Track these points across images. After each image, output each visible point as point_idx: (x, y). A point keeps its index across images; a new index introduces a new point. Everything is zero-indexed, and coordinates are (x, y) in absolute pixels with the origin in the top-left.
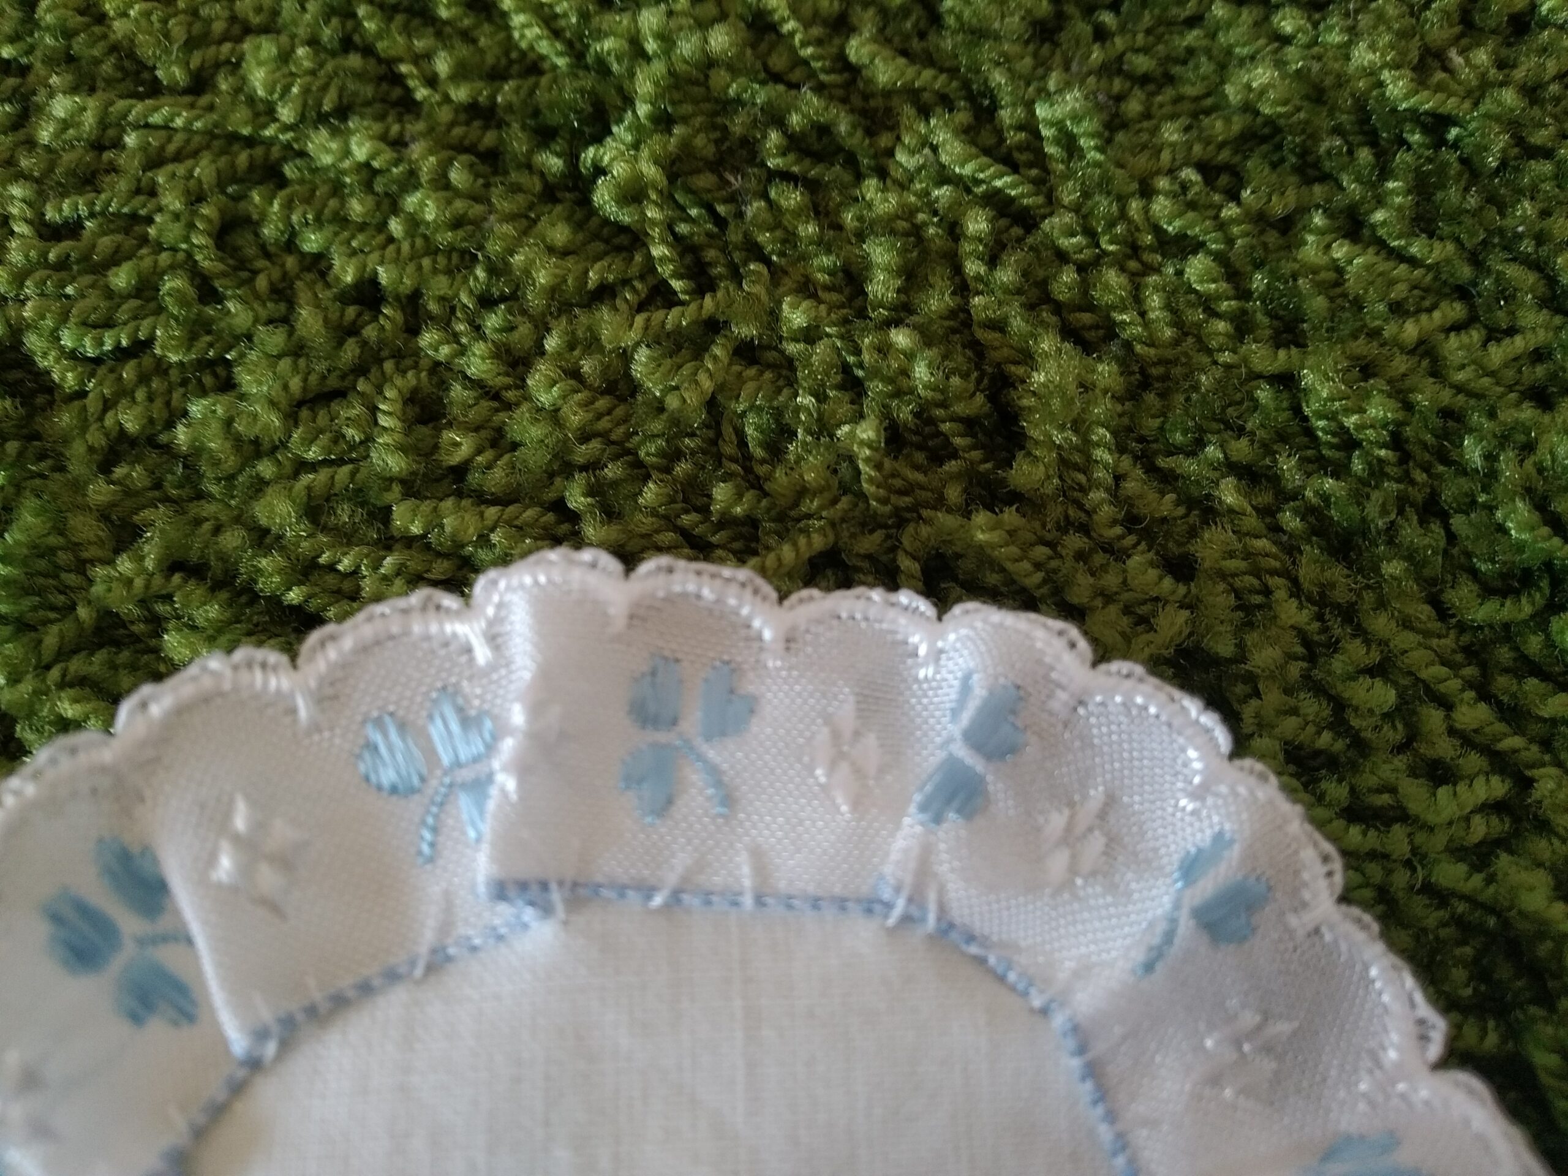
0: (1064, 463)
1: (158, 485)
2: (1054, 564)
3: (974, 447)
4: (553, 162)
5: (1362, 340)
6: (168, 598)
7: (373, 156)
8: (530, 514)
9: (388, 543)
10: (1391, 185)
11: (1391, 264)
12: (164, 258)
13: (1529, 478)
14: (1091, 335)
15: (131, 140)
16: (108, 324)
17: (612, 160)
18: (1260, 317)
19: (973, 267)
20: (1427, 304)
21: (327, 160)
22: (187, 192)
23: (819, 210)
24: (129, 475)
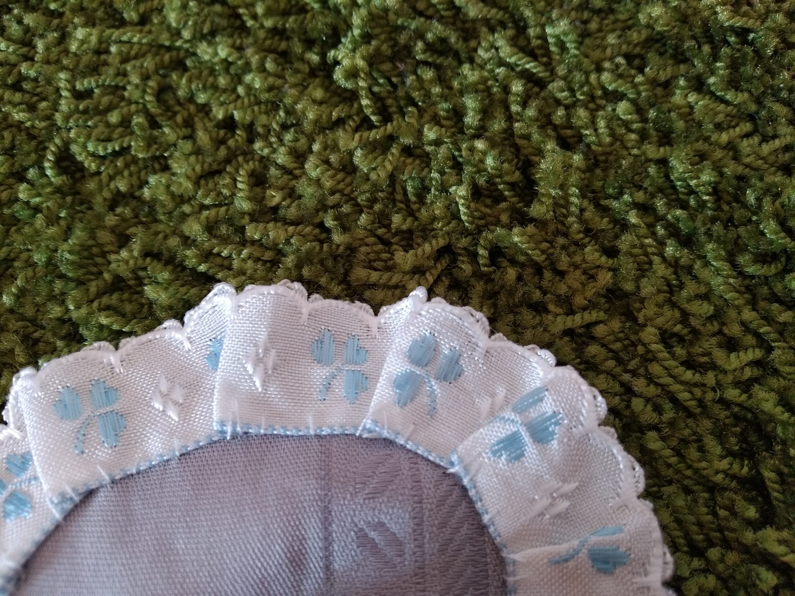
0: (556, 205)
1: (137, 216)
2: (551, 251)
3: (514, 196)
4: (314, 58)
5: (701, 142)
6: (145, 269)
7: (229, 55)
8: (308, 229)
9: (244, 243)
10: (718, 64)
11: (716, 104)
12: (133, 107)
13: (777, 210)
14: (571, 141)
15: (113, 49)
16: (109, 140)
17: (343, 58)
18: (652, 132)
19: (515, 108)
20: (733, 123)
21: (207, 57)
22: (142, 75)
23: (441, 80)
24: (123, 212)
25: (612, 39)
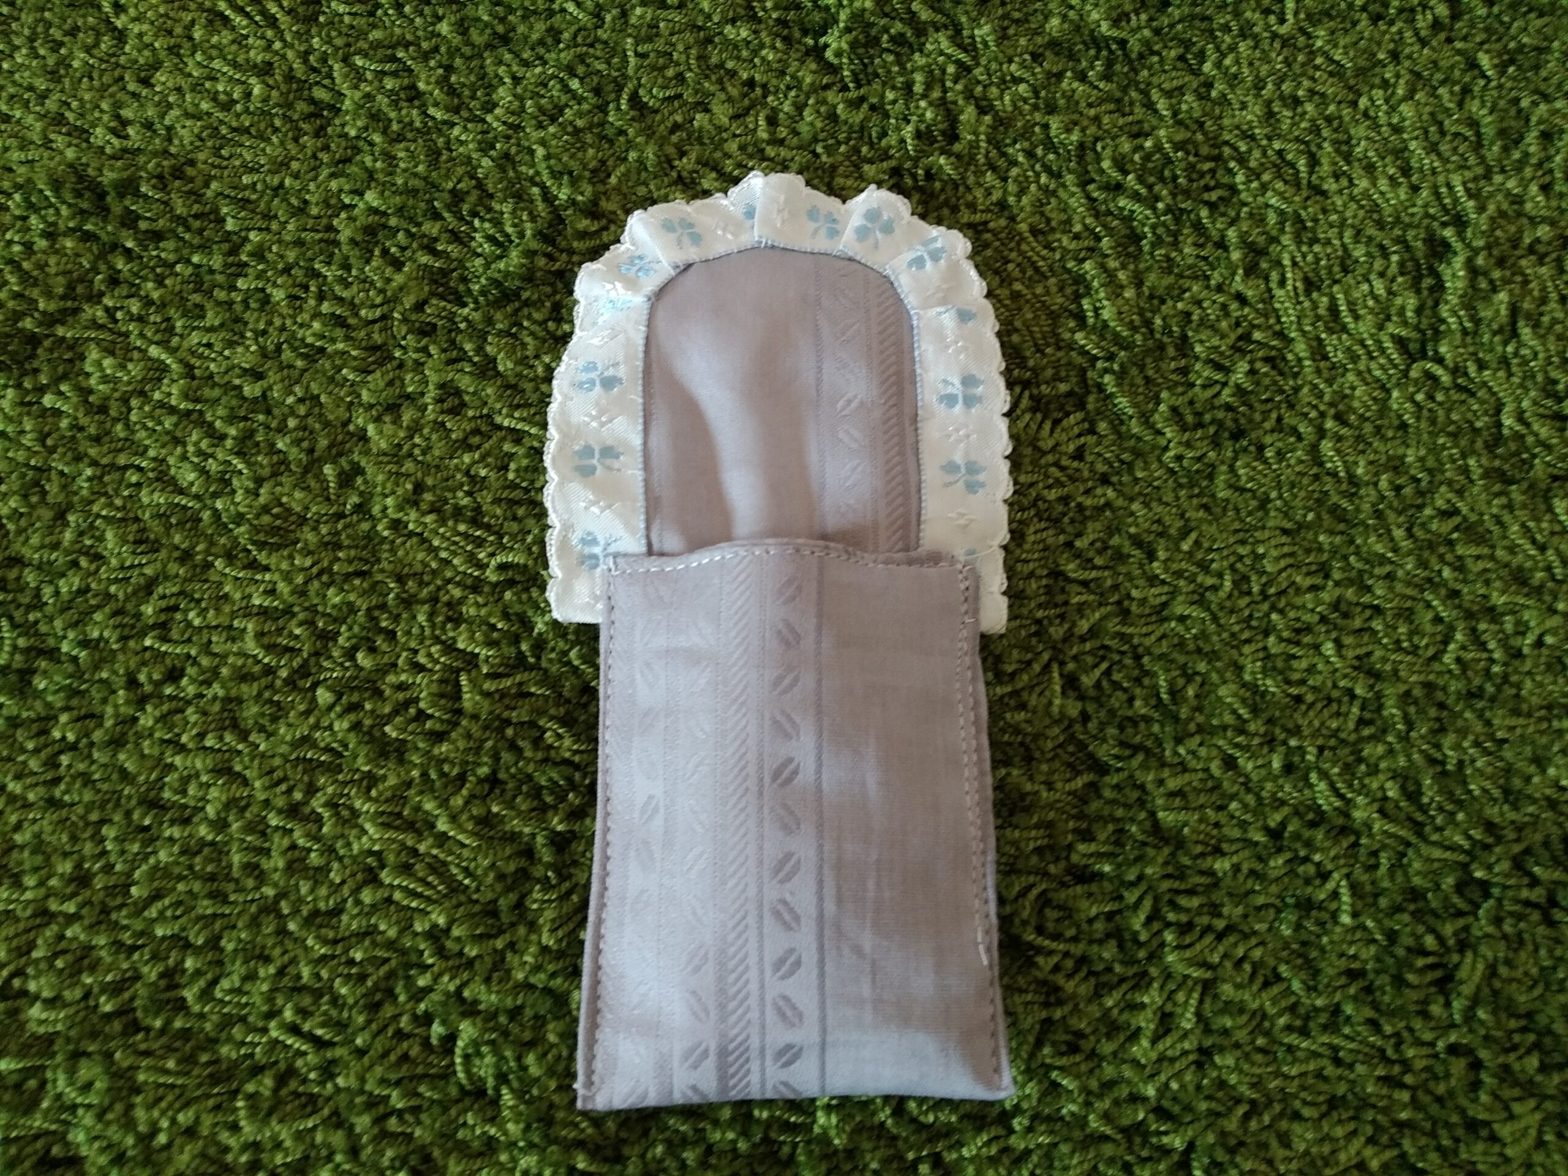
25: (1023, 41)
